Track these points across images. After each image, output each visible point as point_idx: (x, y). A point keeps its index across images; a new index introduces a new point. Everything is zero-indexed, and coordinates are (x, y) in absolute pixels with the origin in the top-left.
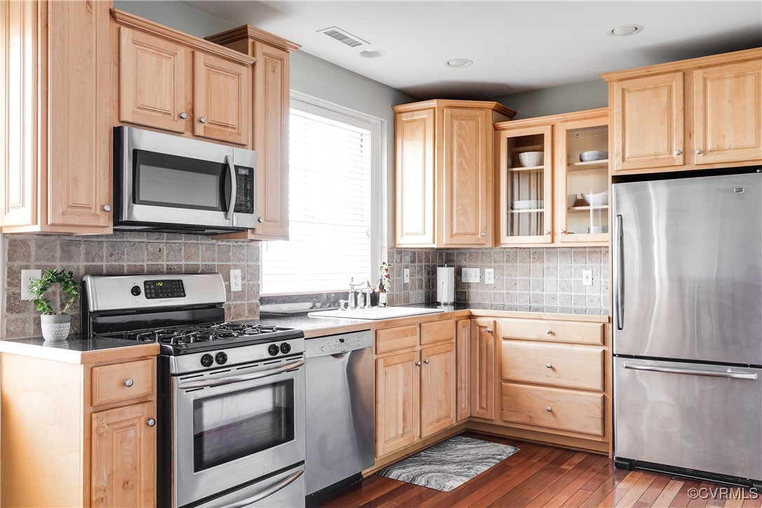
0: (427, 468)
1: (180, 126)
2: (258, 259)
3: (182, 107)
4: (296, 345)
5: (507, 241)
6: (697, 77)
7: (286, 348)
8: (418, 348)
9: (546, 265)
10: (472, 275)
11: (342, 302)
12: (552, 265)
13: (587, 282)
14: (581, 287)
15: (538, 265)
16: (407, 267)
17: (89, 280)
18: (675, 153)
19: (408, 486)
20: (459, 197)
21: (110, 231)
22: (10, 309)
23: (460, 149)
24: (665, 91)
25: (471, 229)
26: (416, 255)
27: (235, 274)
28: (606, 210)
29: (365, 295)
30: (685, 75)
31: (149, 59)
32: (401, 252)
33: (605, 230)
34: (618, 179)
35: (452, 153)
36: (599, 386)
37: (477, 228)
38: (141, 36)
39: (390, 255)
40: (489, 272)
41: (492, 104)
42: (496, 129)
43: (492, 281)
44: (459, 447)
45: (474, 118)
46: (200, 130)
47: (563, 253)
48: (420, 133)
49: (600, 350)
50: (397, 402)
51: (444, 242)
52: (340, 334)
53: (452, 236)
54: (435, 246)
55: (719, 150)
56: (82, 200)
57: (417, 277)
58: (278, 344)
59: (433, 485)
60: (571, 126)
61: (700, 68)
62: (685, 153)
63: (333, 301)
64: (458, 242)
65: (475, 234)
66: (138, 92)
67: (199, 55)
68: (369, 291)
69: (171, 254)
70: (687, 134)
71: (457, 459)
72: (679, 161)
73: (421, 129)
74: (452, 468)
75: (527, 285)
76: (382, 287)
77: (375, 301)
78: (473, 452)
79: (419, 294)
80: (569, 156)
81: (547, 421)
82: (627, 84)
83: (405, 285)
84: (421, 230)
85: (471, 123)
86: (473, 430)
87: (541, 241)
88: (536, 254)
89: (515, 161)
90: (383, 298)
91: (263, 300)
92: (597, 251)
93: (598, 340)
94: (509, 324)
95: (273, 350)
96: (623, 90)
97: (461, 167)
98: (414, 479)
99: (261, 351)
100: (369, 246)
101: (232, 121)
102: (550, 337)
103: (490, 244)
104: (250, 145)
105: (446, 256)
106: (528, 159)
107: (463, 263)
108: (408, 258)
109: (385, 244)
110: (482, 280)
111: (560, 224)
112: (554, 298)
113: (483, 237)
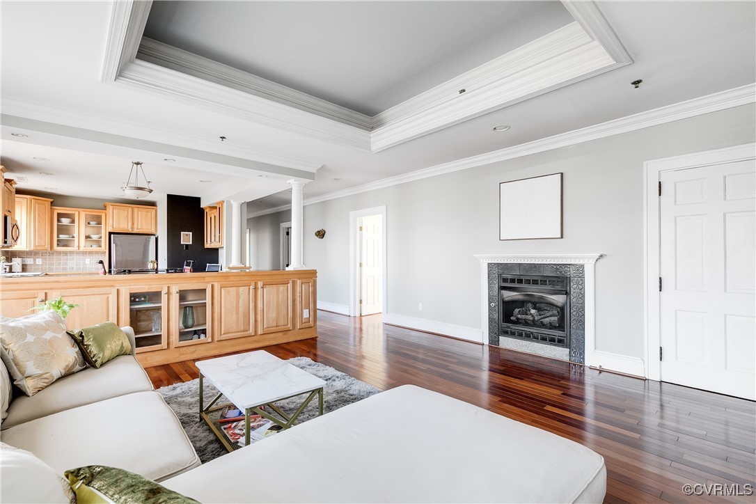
5: (56, 248)
6: (136, 210)
10: (30, 261)
12: (72, 257)
13: (87, 263)
14: (85, 264)
15: (65, 257)
18: (129, 228)
20: (38, 232)
23: (39, 215)
24: (126, 212)
25: (43, 244)
28: (101, 241)
30: (133, 209)
33: (100, 246)
34: (112, 233)
35: (36, 216)
37: (45, 243)
40: (38, 260)
41: (50, 200)
42: (52, 209)
43: (41, 263)
45: (45, 204)
53: (35, 246)
54: (27, 250)
60: (87, 213)
61: (137, 208)
62: (132, 228)
65: (44, 246)
70: (133, 224)
72: (131, 230)
75: (59, 264)
80: (86, 223)
85: (42, 206)
87: (74, 249)
88: (66, 253)
89: (60, 221)
96: (113, 208)
97: (39, 221)
106: (65, 221)
107: (25, 257)
110: (35, 263)
111: (82, 244)
112: (72, 268)
113: (48, 247)
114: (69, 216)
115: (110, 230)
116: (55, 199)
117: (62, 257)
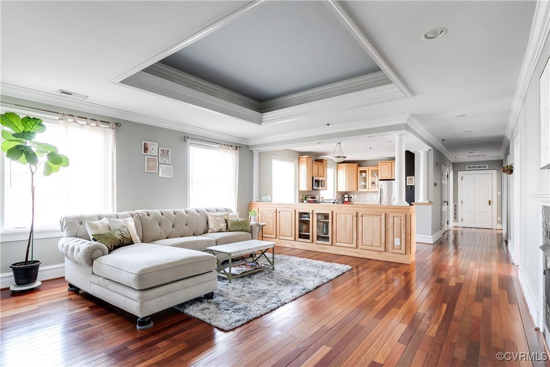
1: (319, 176)
5: (360, 190)
6: (393, 164)
10: (352, 196)
12: (368, 195)
13: (375, 198)
16: (340, 195)
18: (389, 176)
20: (350, 182)
21: (312, 190)
22: (301, 200)
23: (351, 173)
24: (388, 165)
25: (353, 188)
26: (341, 193)
28: (378, 185)
30: (391, 163)
31: (315, 168)
32: (338, 192)
35: (349, 173)
38: (314, 164)
39: (336, 193)
40: (355, 196)
41: (357, 164)
42: (357, 169)
43: (356, 198)
47: (370, 192)
48: (343, 169)
51: (347, 190)
57: (341, 197)
60: (372, 169)
61: (394, 162)
62: (391, 176)
64: (350, 190)
66: (314, 172)
70: (391, 173)
75: (363, 198)
80: (371, 174)
82: (382, 163)
83: (339, 200)
84: (343, 188)
85: (353, 168)
87: (366, 190)
88: (365, 192)
89: (361, 175)
92: (377, 192)
96: (381, 165)
97: (351, 175)
101: (322, 174)
103: (356, 191)
104: (324, 177)
105: (346, 193)
106: (364, 174)
107: (350, 194)
109: (336, 190)
111: (370, 187)
112: (368, 201)
113: (355, 189)
114: (365, 172)
115: (380, 178)
116: (359, 163)
117: (365, 195)
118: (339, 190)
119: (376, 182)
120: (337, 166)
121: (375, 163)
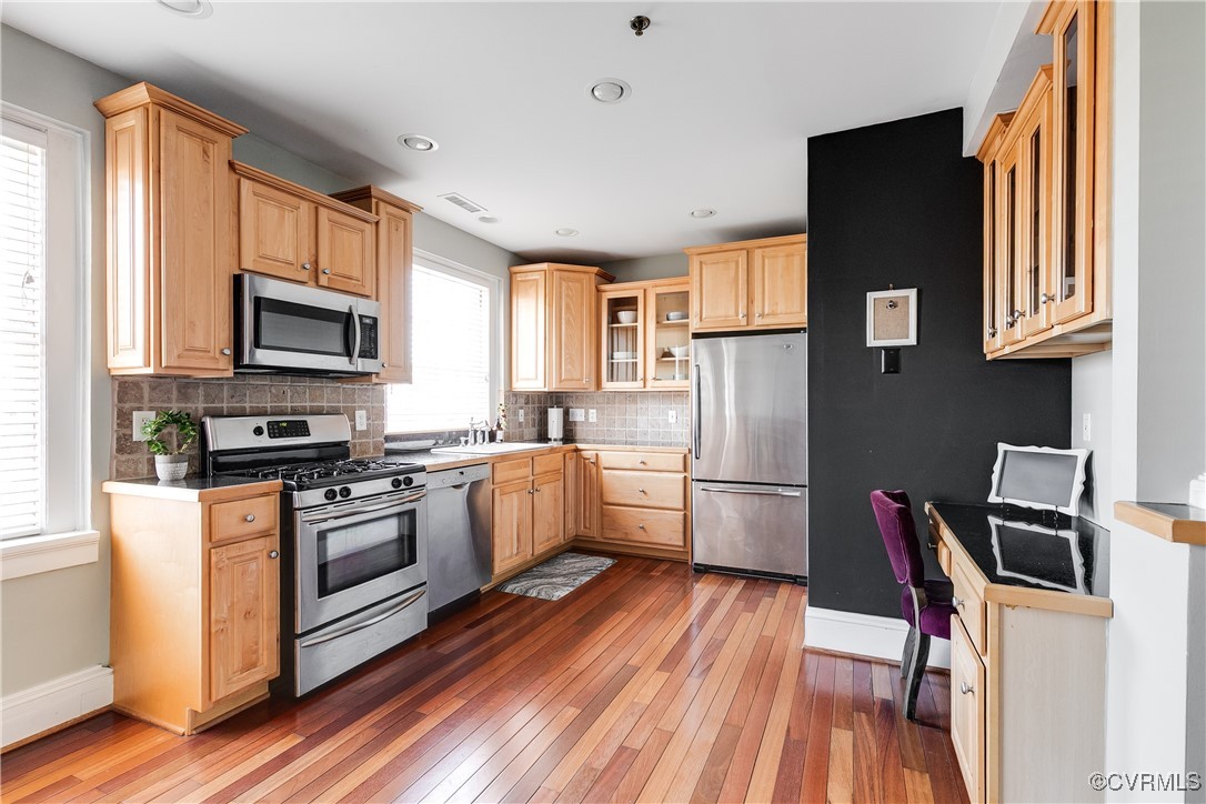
0: (538, 581)
1: (304, 276)
2: (383, 401)
3: (306, 258)
4: (418, 479)
5: (608, 386)
6: (758, 254)
7: (409, 481)
8: (531, 478)
9: (639, 406)
10: (578, 415)
11: (463, 439)
12: (644, 406)
13: (672, 420)
14: (668, 425)
15: (633, 406)
16: (521, 408)
17: (208, 421)
18: (741, 316)
19: (521, 598)
20: (567, 348)
21: (230, 374)
22: (120, 450)
23: (568, 307)
24: (733, 265)
25: (577, 376)
26: (529, 398)
27: (361, 415)
28: (687, 361)
29: (483, 432)
30: (749, 252)
31: (271, 212)
32: (516, 395)
33: (687, 378)
34: (696, 336)
35: (561, 310)
36: (681, 506)
37: (582, 374)
38: (262, 189)
39: (507, 398)
40: (593, 412)
41: (596, 269)
42: (598, 291)
43: (595, 420)
44: (566, 561)
45: (580, 281)
46: (323, 280)
47: (653, 396)
48: (532, 291)
49: (682, 475)
50: (512, 525)
51: (554, 387)
52: (460, 468)
53: (561, 381)
54: (546, 390)
55: (773, 314)
56: (200, 343)
57: (531, 416)
58: (401, 478)
59: (543, 596)
60: (660, 290)
61: (760, 247)
62: (748, 316)
63: (454, 438)
65: (581, 380)
66: (259, 242)
67: (321, 209)
68: (487, 429)
69: (294, 397)
70: (750, 301)
71: (565, 572)
72: (744, 322)
73: (534, 288)
74: (559, 580)
75: (624, 423)
76: (499, 425)
77: (492, 437)
78: (578, 565)
79: (532, 431)
80: (657, 316)
81: (640, 536)
82: (703, 258)
83: (520, 423)
84: (533, 376)
85: (578, 285)
86: (578, 547)
87: (635, 386)
88: (631, 396)
89: (614, 319)
90: (500, 435)
91: (388, 439)
92: (681, 395)
93: (681, 469)
94: (609, 456)
95: (396, 484)
96: (701, 263)
97: (568, 322)
98: (526, 592)
99: (385, 484)
100: (487, 390)
101: (356, 273)
102: (642, 466)
103: (593, 389)
104: (374, 297)
105: (556, 399)
106: (625, 317)
107: (571, 404)
108: (522, 401)
109: (502, 388)
110: (587, 419)
111: (651, 372)
112: (646, 434)
113: (587, 382)
114: (629, 303)
115: (695, 325)
116: (609, 267)
117: (631, 407)
118: (519, 386)
119: (678, 352)
120: (511, 275)
121: (674, 262)
